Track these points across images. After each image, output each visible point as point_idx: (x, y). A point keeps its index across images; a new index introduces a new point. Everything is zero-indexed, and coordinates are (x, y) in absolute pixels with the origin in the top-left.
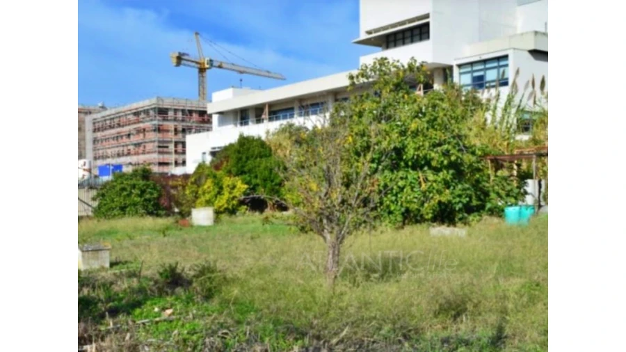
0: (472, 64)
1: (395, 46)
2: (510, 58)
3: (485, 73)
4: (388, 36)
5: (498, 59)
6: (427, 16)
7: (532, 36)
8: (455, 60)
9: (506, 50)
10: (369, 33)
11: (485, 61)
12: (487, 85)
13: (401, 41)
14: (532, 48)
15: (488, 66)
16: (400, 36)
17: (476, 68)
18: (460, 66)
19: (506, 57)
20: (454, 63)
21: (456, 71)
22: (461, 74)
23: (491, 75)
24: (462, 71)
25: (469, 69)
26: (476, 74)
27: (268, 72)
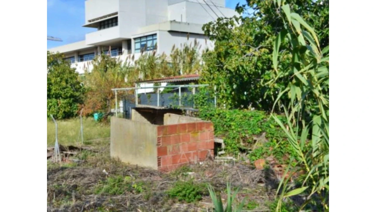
0: (140, 38)
1: (104, 28)
2: (158, 35)
3: (147, 43)
4: (101, 22)
5: (153, 35)
6: (116, 13)
7: (169, 23)
8: (132, 36)
9: (156, 31)
10: (90, 21)
11: (146, 37)
12: (148, 49)
13: (107, 26)
14: (169, 29)
15: (148, 39)
16: (110, 22)
17: (143, 40)
18: (135, 39)
19: (155, 34)
20: (132, 37)
21: (133, 42)
22: (135, 43)
23: (149, 44)
24: (136, 41)
25: (139, 41)
26: (143, 43)
27: (52, 37)
